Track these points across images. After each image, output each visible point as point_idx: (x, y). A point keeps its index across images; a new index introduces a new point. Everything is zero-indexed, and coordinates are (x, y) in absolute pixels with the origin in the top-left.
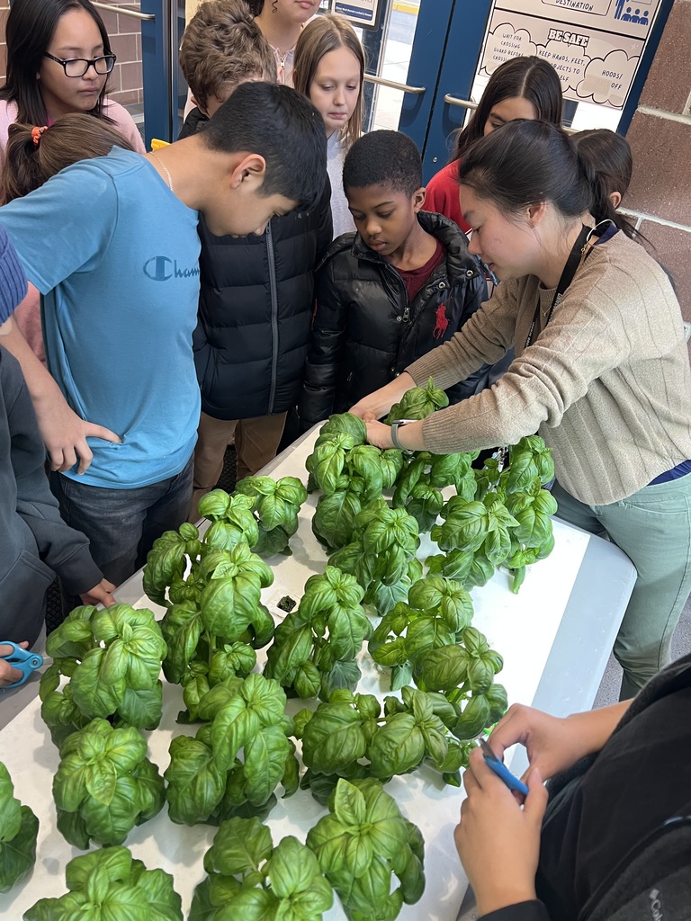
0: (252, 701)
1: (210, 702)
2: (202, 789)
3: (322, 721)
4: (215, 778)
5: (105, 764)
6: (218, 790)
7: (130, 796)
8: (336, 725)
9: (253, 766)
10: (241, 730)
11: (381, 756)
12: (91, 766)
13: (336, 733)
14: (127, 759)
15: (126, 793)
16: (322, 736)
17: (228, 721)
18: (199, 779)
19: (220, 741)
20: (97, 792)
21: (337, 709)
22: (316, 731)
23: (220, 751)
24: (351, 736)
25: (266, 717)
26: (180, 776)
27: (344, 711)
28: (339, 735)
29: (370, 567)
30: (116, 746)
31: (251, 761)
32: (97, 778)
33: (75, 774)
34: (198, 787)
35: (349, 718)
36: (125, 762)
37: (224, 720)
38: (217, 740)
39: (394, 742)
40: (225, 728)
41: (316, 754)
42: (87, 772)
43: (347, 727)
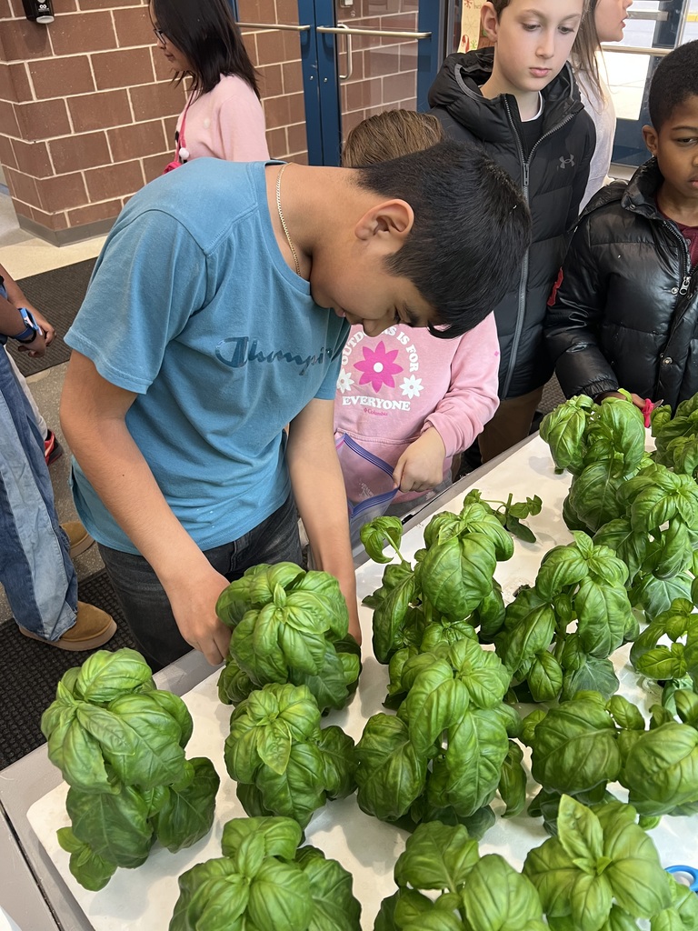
0: (462, 670)
1: (411, 666)
2: (395, 775)
3: (559, 722)
4: (412, 764)
5: (278, 726)
6: (415, 780)
7: (311, 767)
8: (577, 729)
9: (457, 756)
10: (443, 702)
11: (642, 776)
12: (263, 727)
13: (577, 739)
14: (305, 721)
15: (306, 762)
16: (558, 740)
17: (428, 689)
18: (393, 763)
19: (417, 713)
20: (270, 758)
21: (581, 708)
22: (550, 733)
23: (417, 725)
24: (600, 746)
25: (478, 693)
27: (590, 710)
28: (582, 742)
29: (638, 550)
30: (290, 705)
31: (455, 747)
32: (269, 741)
33: (246, 737)
34: (391, 773)
35: (597, 722)
36: (304, 724)
37: (423, 686)
38: (413, 710)
39: (663, 759)
40: (424, 697)
41: (549, 764)
42: (259, 734)
43: (594, 733)
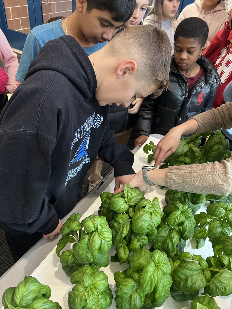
0: (158, 263)
1: (138, 263)
2: (134, 301)
3: (184, 270)
4: (140, 296)
5: (94, 290)
6: (142, 302)
7: (104, 304)
8: (191, 272)
9: (160, 294)
10: (156, 279)
11: (216, 288)
12: (88, 291)
13: (192, 276)
14: (103, 287)
15: (102, 302)
16: (184, 276)
17: (150, 274)
18: (133, 297)
19: (146, 283)
20: (92, 304)
21: (191, 265)
22: (181, 274)
23: (146, 287)
24: (199, 278)
25: (165, 272)
26: (123, 294)
27: (195, 266)
28: (193, 276)
29: (189, 197)
30: (97, 281)
31: (159, 292)
32: (91, 297)
33: (81, 294)
34: (133, 300)
35: (197, 269)
36: (102, 289)
37: (148, 273)
38: (145, 282)
39: (224, 283)
40: (148, 277)
41: (182, 284)
42: (86, 294)
43: (196, 273)
